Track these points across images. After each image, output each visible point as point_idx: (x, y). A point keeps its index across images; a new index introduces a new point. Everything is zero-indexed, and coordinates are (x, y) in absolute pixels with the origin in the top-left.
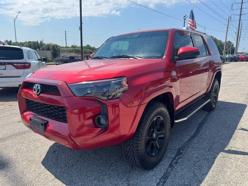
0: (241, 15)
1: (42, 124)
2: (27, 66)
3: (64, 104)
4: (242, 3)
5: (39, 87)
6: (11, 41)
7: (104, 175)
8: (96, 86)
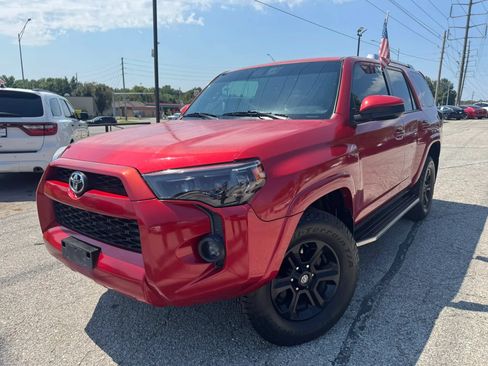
0: (468, 27)
1: (88, 255)
2: (49, 130)
3: (134, 214)
4: (471, 4)
5: (82, 179)
6: (12, 78)
7: (220, 355)
8: (200, 179)
